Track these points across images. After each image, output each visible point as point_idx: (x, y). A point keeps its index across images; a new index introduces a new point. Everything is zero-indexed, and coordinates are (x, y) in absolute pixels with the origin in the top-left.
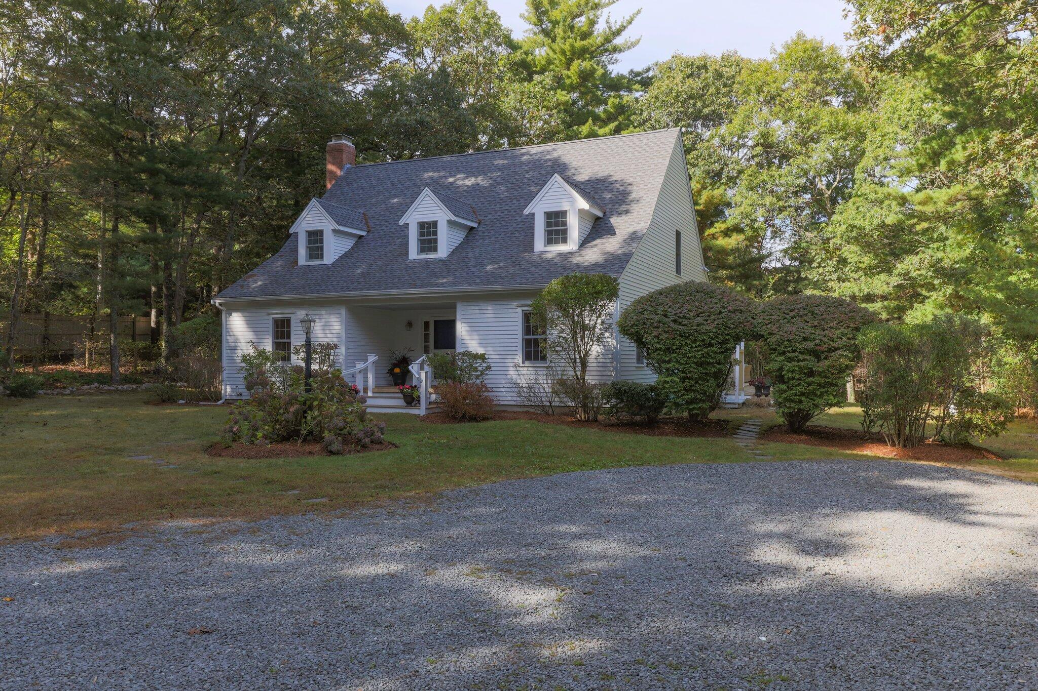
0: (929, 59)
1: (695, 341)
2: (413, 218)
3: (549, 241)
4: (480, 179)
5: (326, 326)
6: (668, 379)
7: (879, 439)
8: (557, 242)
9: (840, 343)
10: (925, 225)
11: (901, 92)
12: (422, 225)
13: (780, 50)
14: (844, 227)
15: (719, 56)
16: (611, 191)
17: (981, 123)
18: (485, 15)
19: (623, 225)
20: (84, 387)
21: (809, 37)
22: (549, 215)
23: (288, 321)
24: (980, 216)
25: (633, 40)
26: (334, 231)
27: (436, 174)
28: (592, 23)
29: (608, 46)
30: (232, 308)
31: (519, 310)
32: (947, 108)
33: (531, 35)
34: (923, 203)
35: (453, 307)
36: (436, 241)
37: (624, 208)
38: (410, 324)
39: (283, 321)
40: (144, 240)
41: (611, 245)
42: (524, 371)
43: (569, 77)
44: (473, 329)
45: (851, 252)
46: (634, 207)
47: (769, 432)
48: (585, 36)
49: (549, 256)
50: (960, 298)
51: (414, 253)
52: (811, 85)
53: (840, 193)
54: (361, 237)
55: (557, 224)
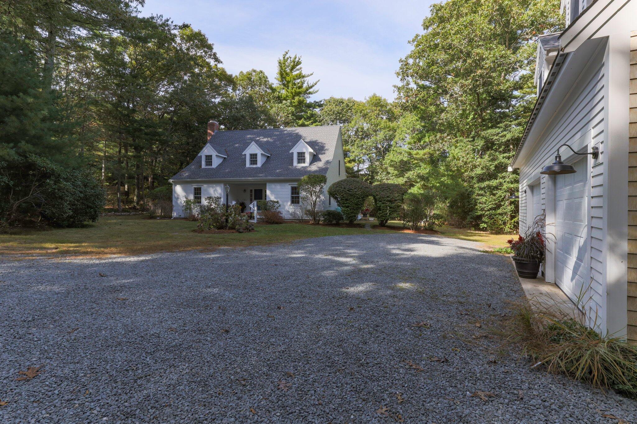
0: (418, 108)
1: (355, 197)
2: (248, 152)
3: (299, 162)
4: (269, 139)
5: (215, 190)
6: (346, 209)
7: (409, 229)
8: (301, 163)
9: (398, 198)
10: (416, 162)
11: (407, 117)
12: (251, 155)
13: (368, 99)
14: (389, 161)
15: (347, 99)
16: (318, 146)
17: (433, 129)
18: (264, 77)
19: (324, 158)
20: (109, 214)
21: (378, 95)
22: (299, 153)
23: (200, 189)
24: (431, 159)
25: (316, 90)
26: (216, 156)
27: (252, 136)
28: (303, 83)
29: (307, 92)
30: (176, 183)
31: (290, 186)
32: (423, 124)
33: (279, 85)
34: (416, 154)
35: (265, 185)
36: (256, 161)
37: (323, 152)
38: (245, 191)
39: (198, 188)
40: (134, 157)
41: (320, 164)
42: (291, 207)
43: (295, 103)
44: (272, 192)
45: (390, 170)
46: (326, 152)
47: (374, 227)
48: (300, 87)
49: (299, 167)
50: (425, 186)
51: (248, 165)
52: (378, 112)
53: (387, 150)
54: (224, 158)
55: (301, 157)
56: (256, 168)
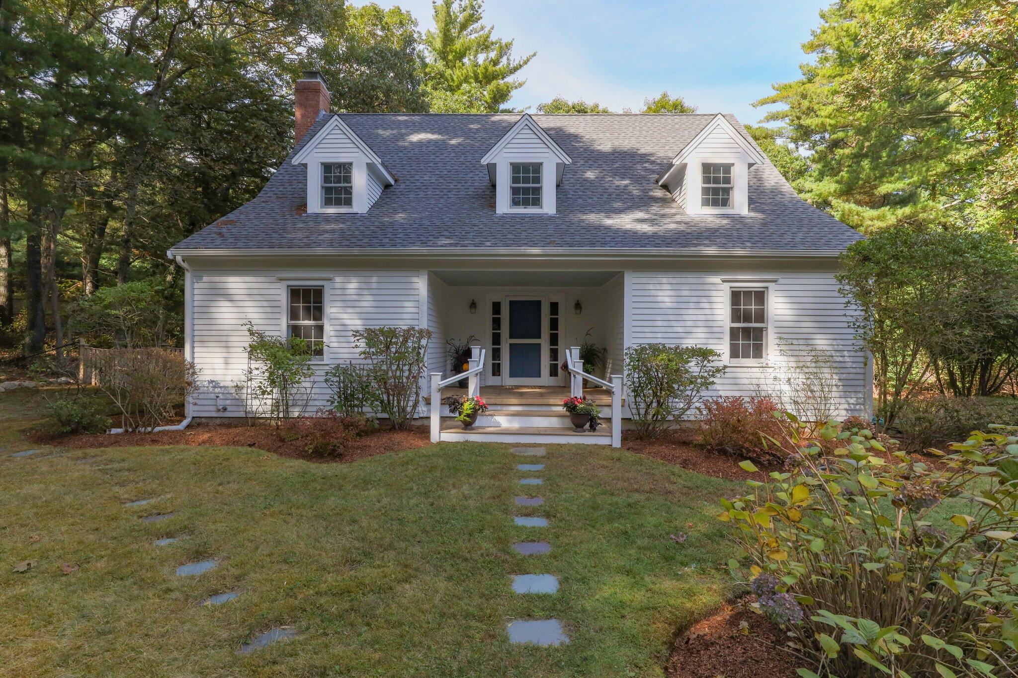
2: (503, 157)
3: (706, 202)
8: (716, 204)
12: (517, 168)
22: (707, 168)
23: (318, 291)
26: (369, 167)
31: (726, 287)
38: (473, 305)
51: (504, 205)
54: (387, 186)
55: (717, 180)
56: (542, 218)
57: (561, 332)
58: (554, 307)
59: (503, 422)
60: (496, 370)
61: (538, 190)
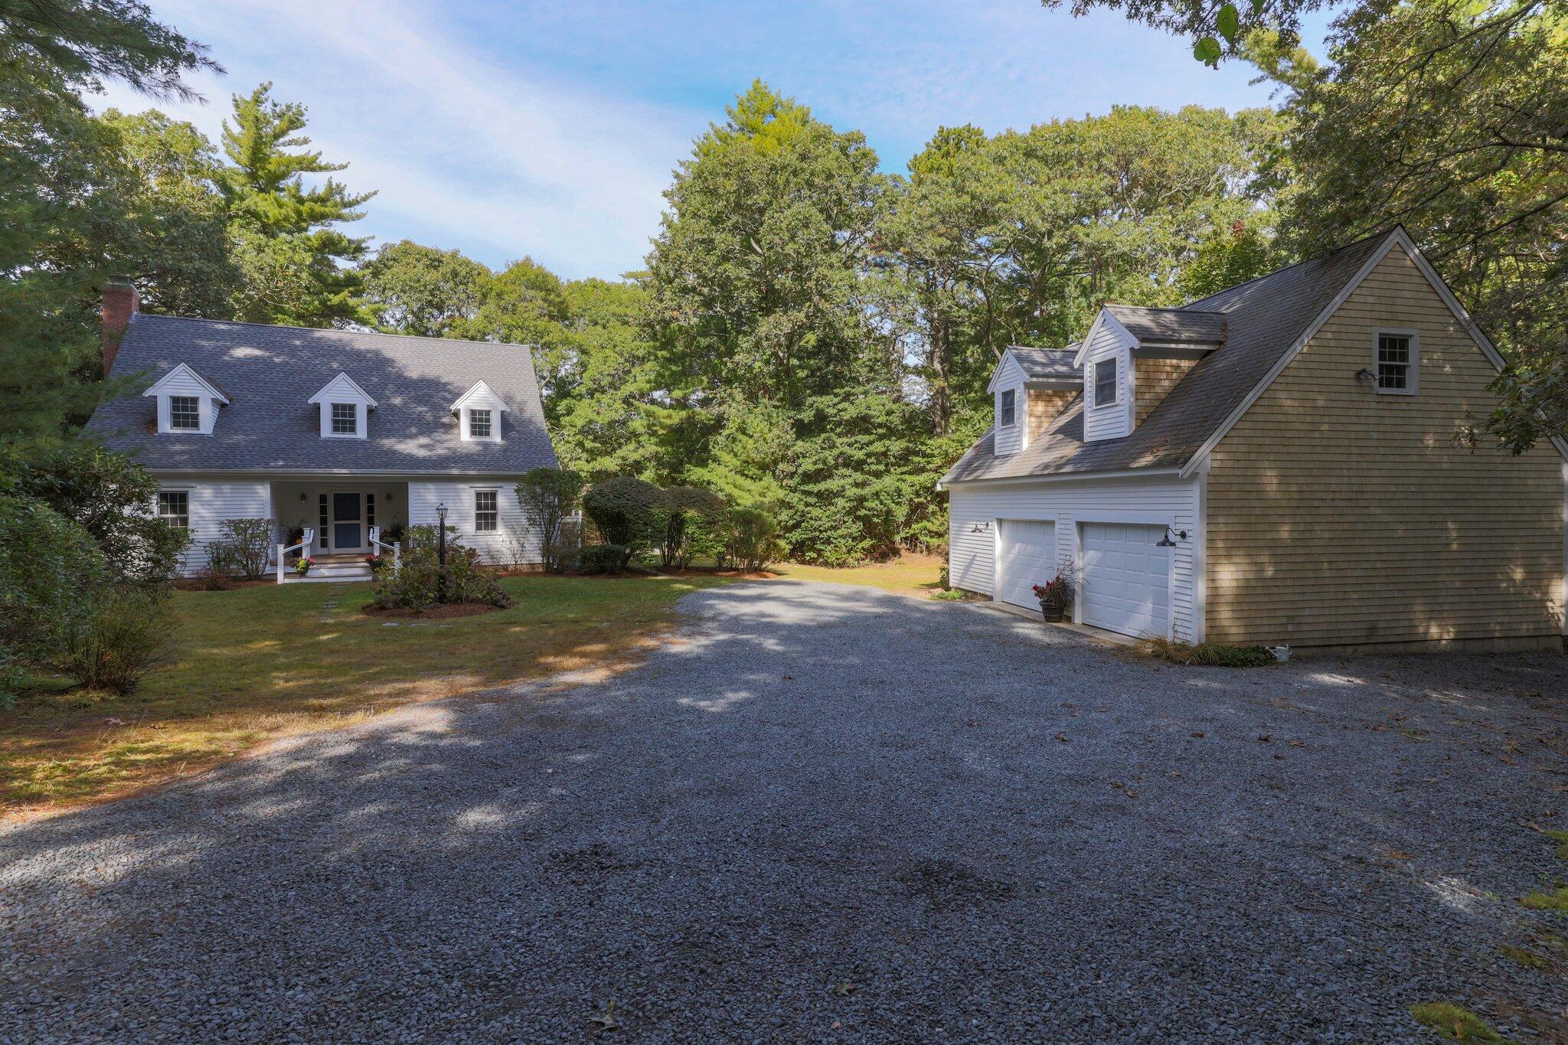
3: (473, 433)
8: (480, 434)
22: (473, 412)
23: (183, 494)
26: (212, 400)
31: (473, 491)
38: (303, 497)
39: (174, 495)
43: (310, 241)
51: (325, 430)
54: (223, 405)
55: (481, 420)
56: (355, 441)
57: (376, 515)
58: (370, 498)
59: (325, 572)
60: (324, 544)
61: (353, 423)
